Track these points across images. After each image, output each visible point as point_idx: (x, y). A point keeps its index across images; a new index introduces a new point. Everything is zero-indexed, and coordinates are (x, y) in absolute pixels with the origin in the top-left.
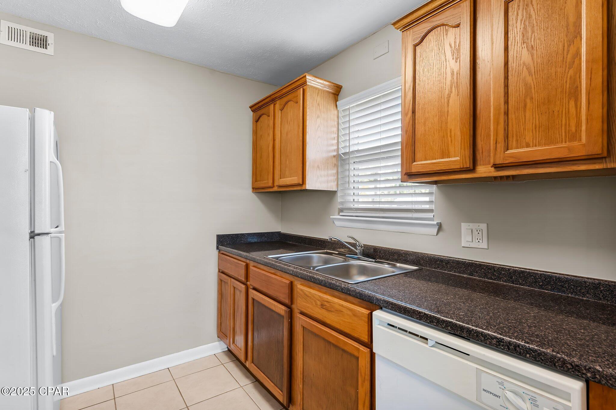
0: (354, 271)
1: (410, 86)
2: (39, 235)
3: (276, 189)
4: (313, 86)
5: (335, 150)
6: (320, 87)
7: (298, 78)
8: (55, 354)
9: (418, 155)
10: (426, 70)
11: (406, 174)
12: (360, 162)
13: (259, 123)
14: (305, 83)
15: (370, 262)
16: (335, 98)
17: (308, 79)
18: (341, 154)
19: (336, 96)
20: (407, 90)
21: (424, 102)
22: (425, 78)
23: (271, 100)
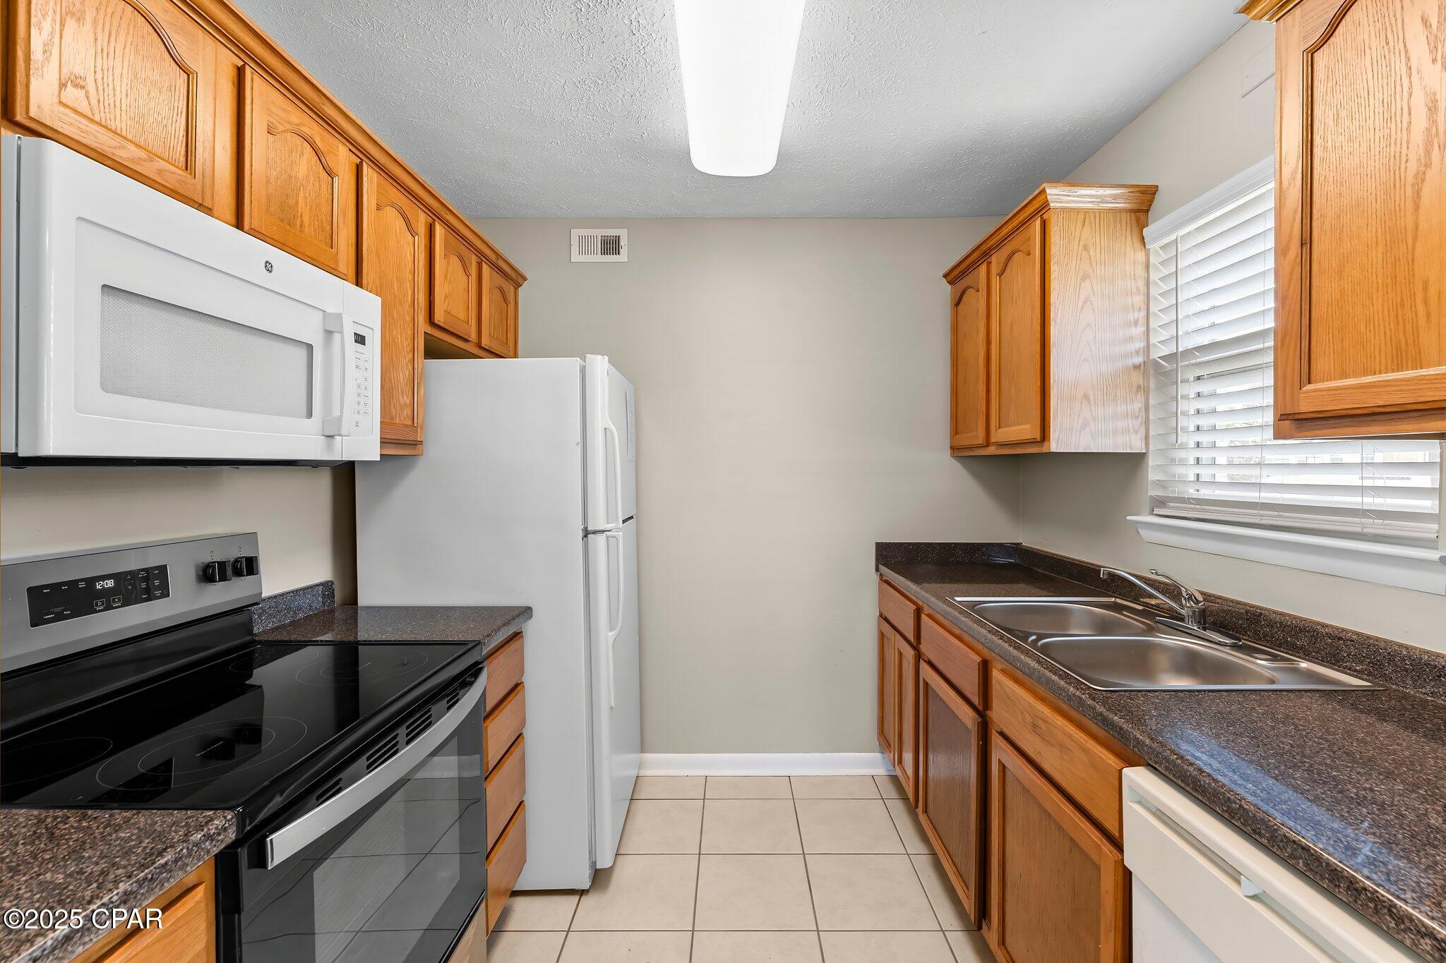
0: (1163, 660)
1: (1295, 171)
2: (595, 532)
3: (992, 450)
4: (1067, 208)
5: (1137, 352)
6: (1090, 205)
7: (1030, 198)
8: (613, 704)
9: (1320, 364)
10: (1343, 114)
11: (1284, 417)
12: (1213, 376)
13: (961, 306)
14: (1045, 206)
15: (1216, 643)
16: (1138, 220)
17: (1050, 194)
18: (1158, 359)
19: (1142, 216)
20: (1285, 184)
21: (1337, 210)
22: (1341, 138)
23: (980, 256)
